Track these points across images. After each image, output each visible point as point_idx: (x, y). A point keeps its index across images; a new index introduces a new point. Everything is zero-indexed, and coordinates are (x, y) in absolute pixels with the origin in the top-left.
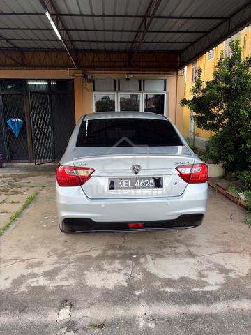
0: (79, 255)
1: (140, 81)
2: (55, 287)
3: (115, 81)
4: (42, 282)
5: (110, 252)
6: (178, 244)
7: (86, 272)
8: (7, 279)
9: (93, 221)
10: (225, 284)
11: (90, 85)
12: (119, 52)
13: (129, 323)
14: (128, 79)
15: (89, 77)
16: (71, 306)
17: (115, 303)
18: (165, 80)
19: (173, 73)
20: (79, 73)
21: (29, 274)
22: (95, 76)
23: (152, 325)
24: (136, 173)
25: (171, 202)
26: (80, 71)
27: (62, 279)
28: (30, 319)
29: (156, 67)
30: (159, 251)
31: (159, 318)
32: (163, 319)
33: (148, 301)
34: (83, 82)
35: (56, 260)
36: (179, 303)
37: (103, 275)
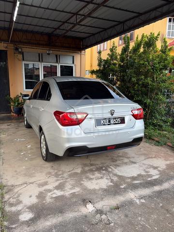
0: (69, 173)
1: (56, 56)
2: (71, 194)
3: (39, 54)
4: (59, 193)
5: (87, 168)
6: (122, 158)
7: (82, 182)
8: (30, 197)
9: (87, 147)
10: (160, 174)
11: (20, 56)
12: (42, 34)
13: (131, 203)
14: (49, 54)
15: (20, 50)
16: (90, 202)
17: (115, 195)
18: (73, 57)
19: (78, 52)
20: (11, 47)
21: (44, 190)
22: (24, 50)
23: (143, 201)
24: (112, 115)
25: (129, 131)
26: (12, 45)
27: (71, 189)
28: (71, 216)
29: (67, 47)
30: (115, 163)
31: (144, 197)
32: (146, 197)
33: (131, 190)
34: (14, 53)
35: (56, 179)
36: (147, 187)
37: (94, 181)
